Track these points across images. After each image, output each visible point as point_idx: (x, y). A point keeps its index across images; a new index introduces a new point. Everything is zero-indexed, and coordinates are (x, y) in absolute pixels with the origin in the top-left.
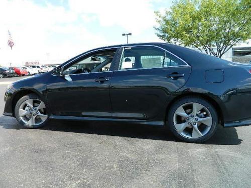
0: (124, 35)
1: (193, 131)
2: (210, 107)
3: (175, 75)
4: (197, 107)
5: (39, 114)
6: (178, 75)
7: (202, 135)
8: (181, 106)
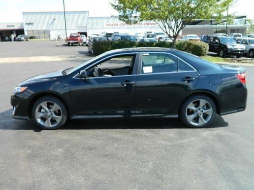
1: (200, 120)
2: (211, 101)
3: (189, 79)
4: (203, 102)
5: (54, 116)
6: (191, 79)
7: (206, 122)
8: (192, 103)
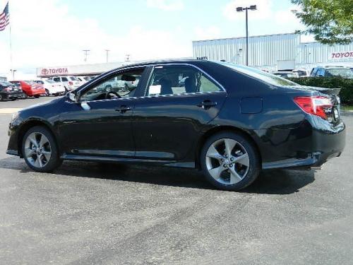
0: (239, 9)
1: (232, 175)
4: (230, 143)
8: (213, 146)
